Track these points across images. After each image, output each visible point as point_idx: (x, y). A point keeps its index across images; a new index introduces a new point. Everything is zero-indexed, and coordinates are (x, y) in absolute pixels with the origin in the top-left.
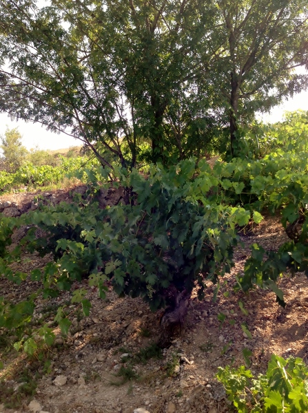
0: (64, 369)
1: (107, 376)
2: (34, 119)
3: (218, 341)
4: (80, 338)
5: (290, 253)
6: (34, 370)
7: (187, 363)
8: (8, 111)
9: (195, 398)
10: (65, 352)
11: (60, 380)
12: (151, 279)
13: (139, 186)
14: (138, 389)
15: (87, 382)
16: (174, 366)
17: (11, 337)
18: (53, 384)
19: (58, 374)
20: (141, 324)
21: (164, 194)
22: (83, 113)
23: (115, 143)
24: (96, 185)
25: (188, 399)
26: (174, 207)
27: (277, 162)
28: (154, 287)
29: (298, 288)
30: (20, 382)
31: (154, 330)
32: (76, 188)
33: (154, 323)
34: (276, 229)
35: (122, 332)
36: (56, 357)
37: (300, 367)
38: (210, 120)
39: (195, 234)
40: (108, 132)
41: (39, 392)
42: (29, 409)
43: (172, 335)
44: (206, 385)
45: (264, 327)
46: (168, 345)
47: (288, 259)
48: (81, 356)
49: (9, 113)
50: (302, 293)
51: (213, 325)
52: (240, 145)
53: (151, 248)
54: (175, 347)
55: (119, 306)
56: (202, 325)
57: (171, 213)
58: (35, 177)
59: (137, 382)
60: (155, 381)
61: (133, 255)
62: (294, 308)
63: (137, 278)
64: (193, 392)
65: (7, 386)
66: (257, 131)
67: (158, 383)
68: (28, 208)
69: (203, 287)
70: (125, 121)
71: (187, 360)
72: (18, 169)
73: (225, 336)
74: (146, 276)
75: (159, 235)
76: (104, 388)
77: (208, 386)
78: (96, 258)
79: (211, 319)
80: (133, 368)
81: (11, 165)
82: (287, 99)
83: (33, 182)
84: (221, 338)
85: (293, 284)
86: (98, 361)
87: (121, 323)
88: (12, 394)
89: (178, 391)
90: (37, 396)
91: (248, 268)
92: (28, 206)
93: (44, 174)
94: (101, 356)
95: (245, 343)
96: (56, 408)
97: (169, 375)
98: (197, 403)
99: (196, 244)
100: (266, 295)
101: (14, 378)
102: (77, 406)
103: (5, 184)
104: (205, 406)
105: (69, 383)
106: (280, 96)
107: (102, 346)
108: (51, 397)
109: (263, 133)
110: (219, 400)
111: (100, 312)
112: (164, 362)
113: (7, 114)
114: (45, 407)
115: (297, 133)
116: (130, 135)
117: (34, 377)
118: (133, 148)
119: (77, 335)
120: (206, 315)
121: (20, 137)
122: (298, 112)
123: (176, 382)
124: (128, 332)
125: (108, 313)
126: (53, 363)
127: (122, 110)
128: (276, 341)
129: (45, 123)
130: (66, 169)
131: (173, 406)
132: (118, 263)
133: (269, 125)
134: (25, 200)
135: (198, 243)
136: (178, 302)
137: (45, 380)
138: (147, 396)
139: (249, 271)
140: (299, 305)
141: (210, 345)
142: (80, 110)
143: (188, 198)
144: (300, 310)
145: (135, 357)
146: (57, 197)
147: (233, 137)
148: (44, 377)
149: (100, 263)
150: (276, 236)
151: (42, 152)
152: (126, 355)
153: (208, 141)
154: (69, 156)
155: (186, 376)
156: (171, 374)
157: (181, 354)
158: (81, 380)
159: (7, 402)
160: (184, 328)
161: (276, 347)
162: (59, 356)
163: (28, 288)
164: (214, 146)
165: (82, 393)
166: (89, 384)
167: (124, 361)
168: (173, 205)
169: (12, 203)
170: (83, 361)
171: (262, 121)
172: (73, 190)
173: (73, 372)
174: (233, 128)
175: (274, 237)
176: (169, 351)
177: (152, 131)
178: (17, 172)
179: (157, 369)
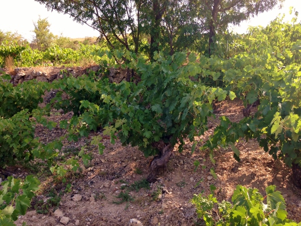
0: (80, 190)
1: (111, 197)
2: (64, 11)
3: (189, 180)
4: (92, 171)
5: (248, 125)
6: (58, 189)
7: (167, 193)
8: (46, 3)
9: (172, 215)
10: (81, 180)
11: (77, 197)
12: (147, 134)
13: (144, 68)
14: (132, 207)
15: (96, 200)
16: (158, 194)
17: (41, 167)
18: (72, 200)
19: (76, 194)
20: (136, 166)
21: (162, 75)
22: (102, 11)
23: (123, 36)
24: (107, 66)
25: (167, 216)
26: (168, 85)
27: (244, 60)
28: (149, 140)
29: (248, 151)
30: (48, 197)
31: (145, 170)
32: (91, 67)
33: (145, 165)
34: (235, 110)
35: (122, 170)
36: (74, 182)
37: (257, 194)
38: (195, 27)
39: (182, 105)
40: (119, 27)
41: (61, 204)
42: (54, 215)
43: (158, 175)
44: (180, 208)
45: (222, 175)
46: (154, 181)
47: (246, 128)
48: (92, 183)
49: (47, 4)
50: (250, 154)
51: (186, 170)
52: (215, 47)
53: (148, 112)
54: (159, 182)
55: (119, 153)
56: (179, 169)
57: (166, 89)
58: (60, 55)
59: (131, 202)
60: (144, 203)
61: (135, 116)
62: (244, 164)
63: (137, 133)
64: (171, 211)
65: (38, 199)
66: (229, 38)
67: (146, 204)
68: (54, 78)
69: (183, 143)
70: (132, 21)
71: (167, 191)
72: (47, 49)
73: (195, 178)
74: (144, 132)
75: (156, 104)
76: (108, 205)
77: (182, 208)
78: (109, 117)
79: (186, 166)
80: (129, 193)
81: (42, 45)
82: (253, 16)
83: (59, 59)
84: (192, 179)
85: (244, 148)
86: (104, 187)
87: (121, 164)
88: (42, 204)
89: (160, 210)
90: (60, 207)
91: (217, 132)
92: (54, 77)
93: (67, 55)
94: (107, 184)
95: (208, 184)
96: (74, 215)
97: (154, 199)
98: (173, 219)
99: (182, 112)
100: (224, 154)
101: (43, 194)
102: (89, 215)
103: (37, 59)
104: (179, 221)
105: (83, 199)
106: (248, 13)
107: (107, 178)
108: (70, 208)
109: (232, 40)
110: (189, 218)
111: (106, 155)
112: (151, 191)
113: (45, 5)
114: (66, 214)
115: (260, 41)
116: (135, 31)
117: (58, 194)
118: (136, 41)
119: (89, 169)
120: (182, 163)
121: (49, 26)
122: (258, 28)
123: (159, 204)
124: (126, 170)
125: (112, 156)
126: (72, 186)
127: (130, 11)
128: (230, 184)
129: (72, 15)
130: (83, 53)
131: (157, 219)
132: (124, 120)
133: (237, 34)
134: (53, 72)
135: (184, 111)
136: (164, 152)
137: (66, 197)
138: (138, 212)
139: (217, 135)
140: (247, 162)
141: (183, 183)
142: (99, 8)
143: (179, 79)
144: (248, 165)
145: (130, 186)
146: (77, 72)
147: (211, 41)
148: (65, 195)
149: (111, 120)
150: (234, 115)
151: (65, 39)
152: (124, 184)
153: (193, 42)
154: (85, 43)
155: (166, 201)
156: (156, 199)
157: (163, 187)
158: (92, 198)
159: (39, 209)
160: (166, 170)
161: (229, 188)
162: (76, 182)
163: (53, 135)
164: (196, 46)
165: (93, 207)
166: (98, 202)
167: (123, 188)
168: (168, 83)
169: (43, 73)
170: (93, 186)
171: (232, 32)
172: (89, 68)
173: (86, 193)
174: (212, 34)
175: (233, 115)
176: (155, 185)
177: (153, 30)
178: (47, 51)
179: (146, 195)
